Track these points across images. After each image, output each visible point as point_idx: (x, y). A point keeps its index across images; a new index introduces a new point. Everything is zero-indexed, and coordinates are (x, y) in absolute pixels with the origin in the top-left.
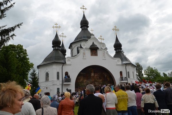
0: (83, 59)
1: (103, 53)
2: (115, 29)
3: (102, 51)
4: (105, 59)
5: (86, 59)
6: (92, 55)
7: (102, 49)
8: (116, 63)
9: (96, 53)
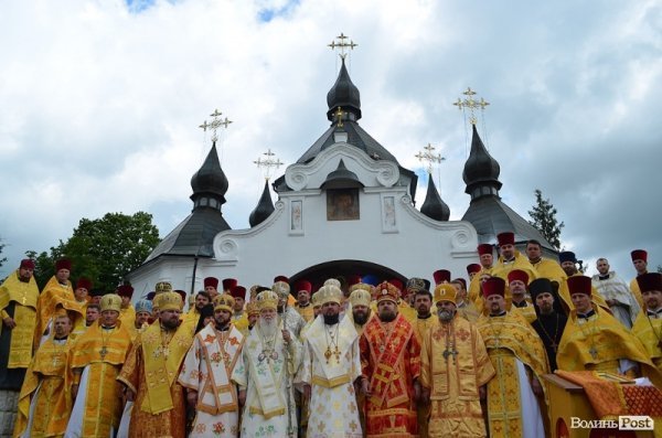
0: (291, 235)
1: (387, 206)
2: (468, 103)
3: (383, 195)
4: (394, 228)
5: (302, 235)
6: (332, 216)
7: (382, 186)
8: (452, 247)
9: (353, 209)
